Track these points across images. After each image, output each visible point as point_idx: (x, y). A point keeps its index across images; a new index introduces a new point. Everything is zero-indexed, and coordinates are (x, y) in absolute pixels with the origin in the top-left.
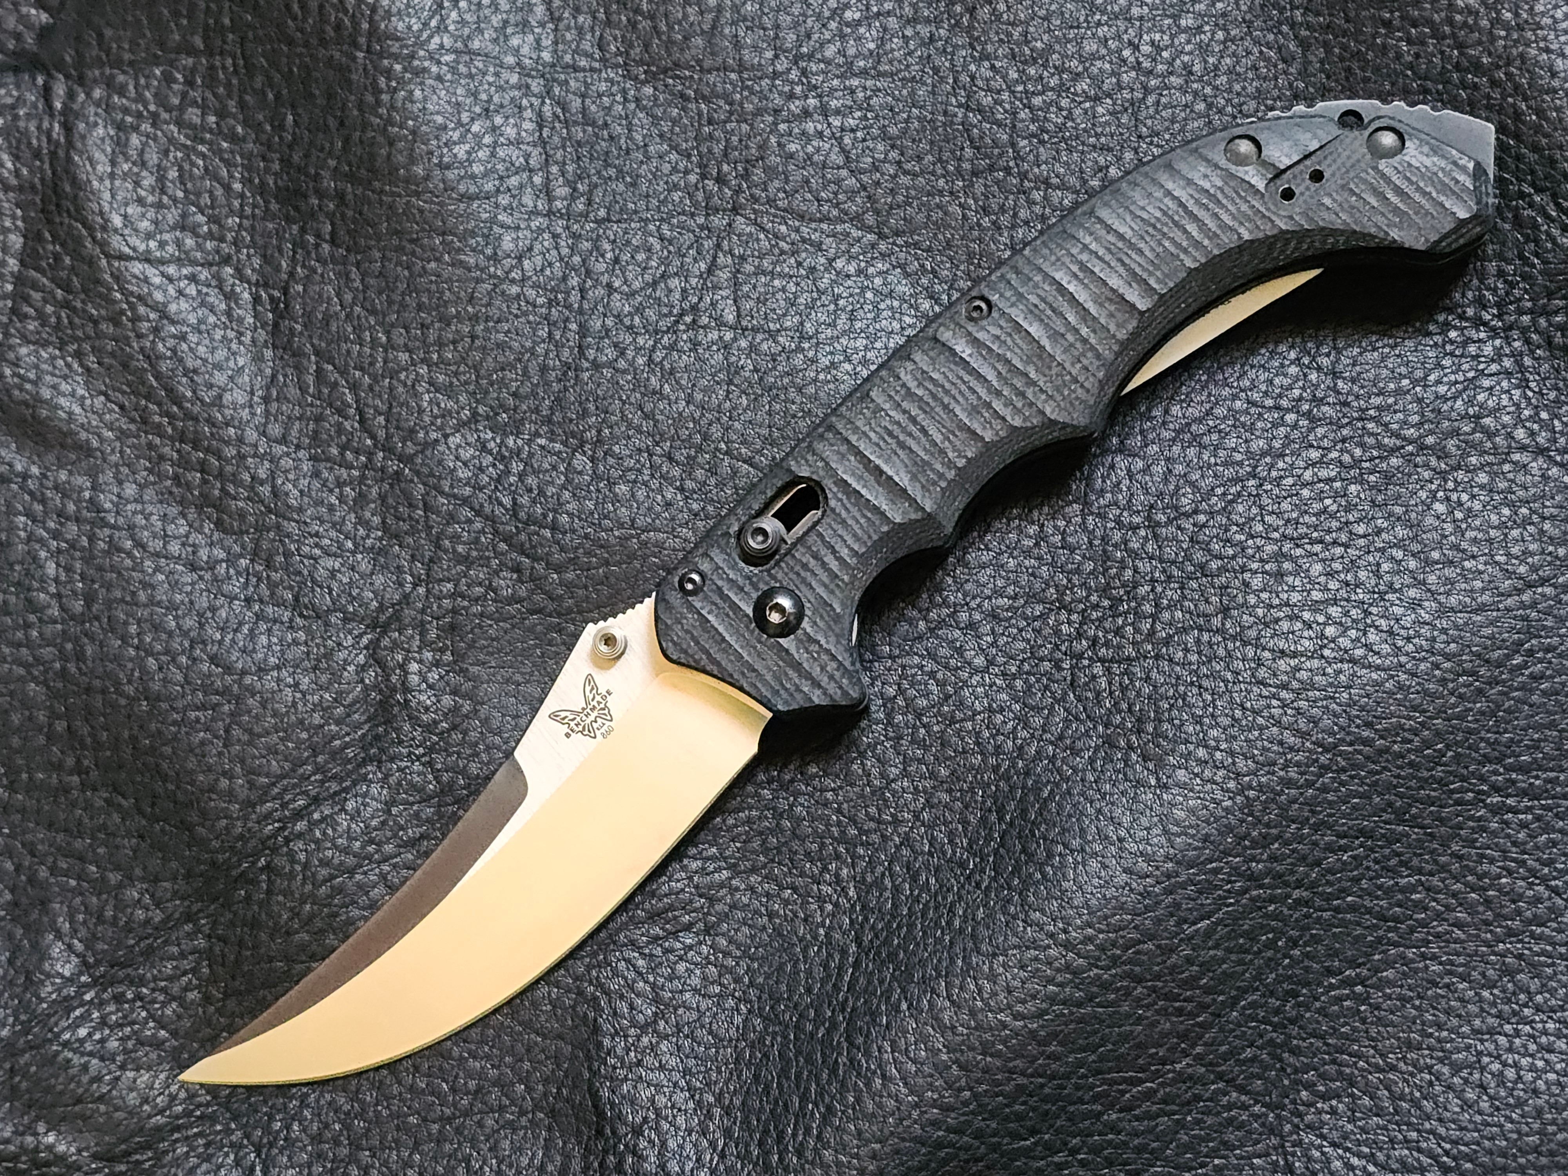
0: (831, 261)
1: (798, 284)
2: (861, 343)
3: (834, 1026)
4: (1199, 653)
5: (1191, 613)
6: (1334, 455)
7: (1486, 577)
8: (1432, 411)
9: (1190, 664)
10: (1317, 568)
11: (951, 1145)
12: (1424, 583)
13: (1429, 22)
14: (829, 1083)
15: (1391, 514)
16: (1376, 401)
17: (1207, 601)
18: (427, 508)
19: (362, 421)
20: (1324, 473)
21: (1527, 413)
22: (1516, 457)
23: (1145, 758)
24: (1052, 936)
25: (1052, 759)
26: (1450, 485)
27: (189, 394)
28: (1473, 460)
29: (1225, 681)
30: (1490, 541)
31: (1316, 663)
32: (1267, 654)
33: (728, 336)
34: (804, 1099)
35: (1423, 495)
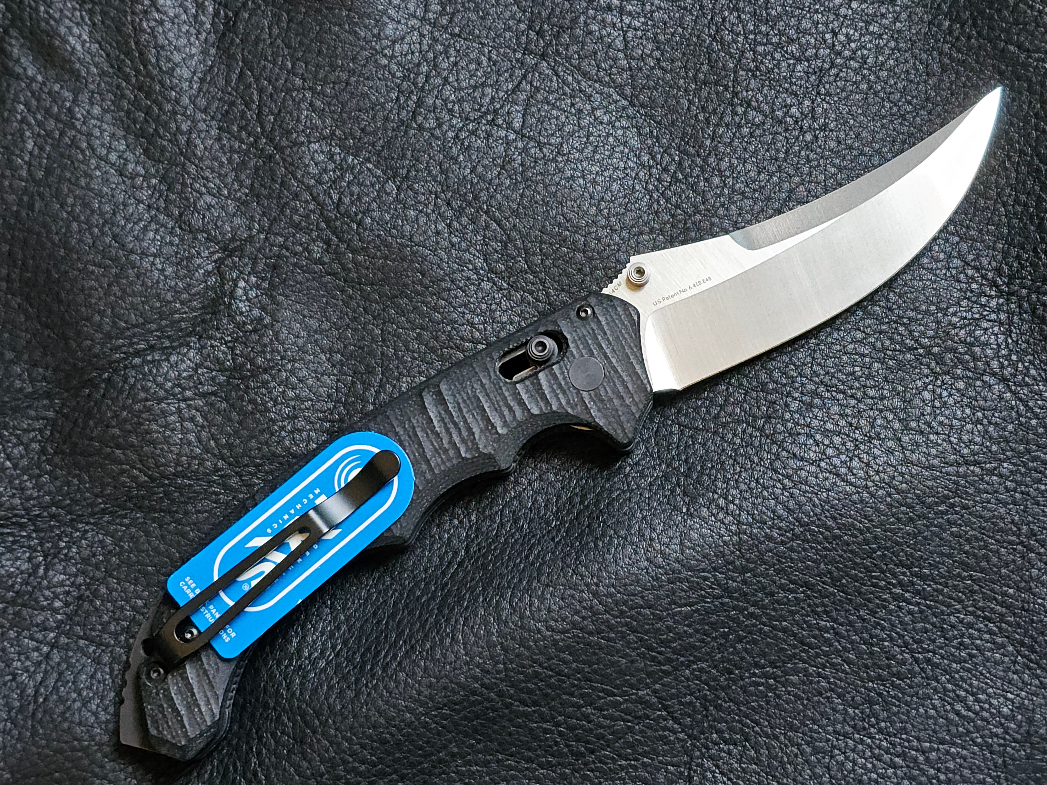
0: (594, 109)
1: (567, 118)
2: (595, 169)
3: (433, 598)
4: (742, 440)
5: (746, 412)
6: (872, 340)
7: (940, 448)
8: (944, 332)
9: (734, 444)
10: (836, 408)
11: (481, 694)
12: (900, 440)
13: (1030, 81)
14: (418, 631)
15: (894, 389)
16: (911, 314)
17: (758, 408)
18: (282, 184)
19: (258, 115)
20: (862, 350)
21: (1003, 352)
22: (986, 378)
23: (685, 493)
24: (587, 585)
25: (627, 476)
26: (939, 382)
27: (153, 60)
28: (959, 371)
29: (752, 462)
30: (951, 426)
31: (813, 469)
32: (784, 453)
33: (512, 136)
34: (399, 636)
35: (919, 383)
